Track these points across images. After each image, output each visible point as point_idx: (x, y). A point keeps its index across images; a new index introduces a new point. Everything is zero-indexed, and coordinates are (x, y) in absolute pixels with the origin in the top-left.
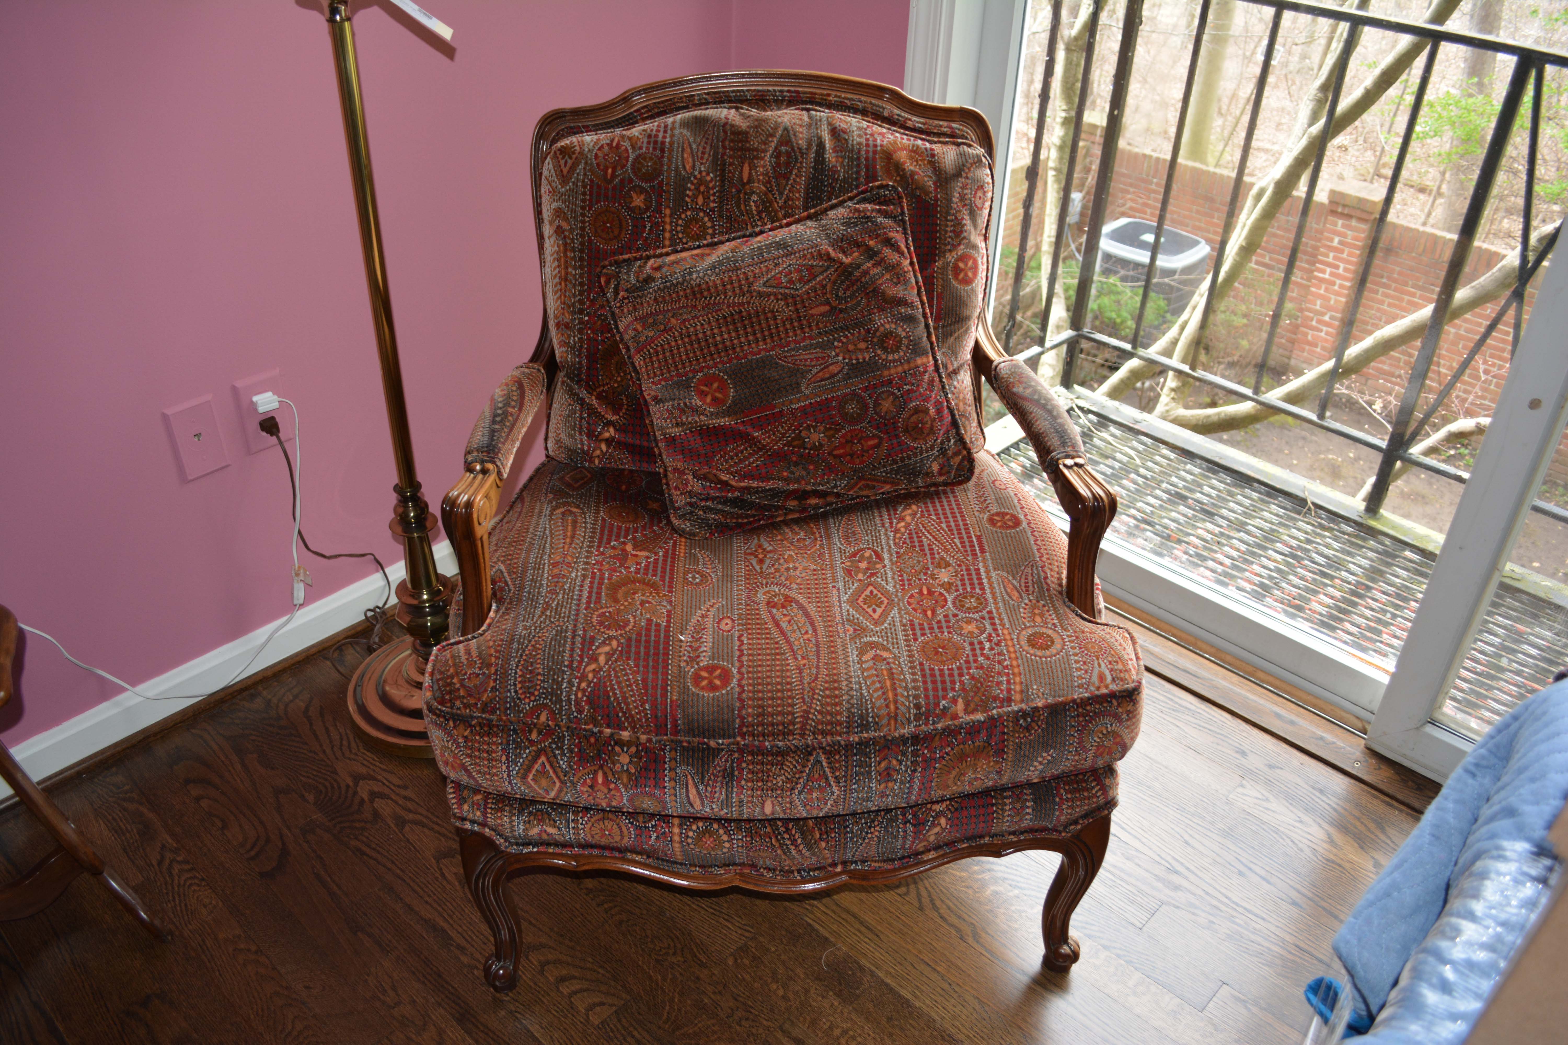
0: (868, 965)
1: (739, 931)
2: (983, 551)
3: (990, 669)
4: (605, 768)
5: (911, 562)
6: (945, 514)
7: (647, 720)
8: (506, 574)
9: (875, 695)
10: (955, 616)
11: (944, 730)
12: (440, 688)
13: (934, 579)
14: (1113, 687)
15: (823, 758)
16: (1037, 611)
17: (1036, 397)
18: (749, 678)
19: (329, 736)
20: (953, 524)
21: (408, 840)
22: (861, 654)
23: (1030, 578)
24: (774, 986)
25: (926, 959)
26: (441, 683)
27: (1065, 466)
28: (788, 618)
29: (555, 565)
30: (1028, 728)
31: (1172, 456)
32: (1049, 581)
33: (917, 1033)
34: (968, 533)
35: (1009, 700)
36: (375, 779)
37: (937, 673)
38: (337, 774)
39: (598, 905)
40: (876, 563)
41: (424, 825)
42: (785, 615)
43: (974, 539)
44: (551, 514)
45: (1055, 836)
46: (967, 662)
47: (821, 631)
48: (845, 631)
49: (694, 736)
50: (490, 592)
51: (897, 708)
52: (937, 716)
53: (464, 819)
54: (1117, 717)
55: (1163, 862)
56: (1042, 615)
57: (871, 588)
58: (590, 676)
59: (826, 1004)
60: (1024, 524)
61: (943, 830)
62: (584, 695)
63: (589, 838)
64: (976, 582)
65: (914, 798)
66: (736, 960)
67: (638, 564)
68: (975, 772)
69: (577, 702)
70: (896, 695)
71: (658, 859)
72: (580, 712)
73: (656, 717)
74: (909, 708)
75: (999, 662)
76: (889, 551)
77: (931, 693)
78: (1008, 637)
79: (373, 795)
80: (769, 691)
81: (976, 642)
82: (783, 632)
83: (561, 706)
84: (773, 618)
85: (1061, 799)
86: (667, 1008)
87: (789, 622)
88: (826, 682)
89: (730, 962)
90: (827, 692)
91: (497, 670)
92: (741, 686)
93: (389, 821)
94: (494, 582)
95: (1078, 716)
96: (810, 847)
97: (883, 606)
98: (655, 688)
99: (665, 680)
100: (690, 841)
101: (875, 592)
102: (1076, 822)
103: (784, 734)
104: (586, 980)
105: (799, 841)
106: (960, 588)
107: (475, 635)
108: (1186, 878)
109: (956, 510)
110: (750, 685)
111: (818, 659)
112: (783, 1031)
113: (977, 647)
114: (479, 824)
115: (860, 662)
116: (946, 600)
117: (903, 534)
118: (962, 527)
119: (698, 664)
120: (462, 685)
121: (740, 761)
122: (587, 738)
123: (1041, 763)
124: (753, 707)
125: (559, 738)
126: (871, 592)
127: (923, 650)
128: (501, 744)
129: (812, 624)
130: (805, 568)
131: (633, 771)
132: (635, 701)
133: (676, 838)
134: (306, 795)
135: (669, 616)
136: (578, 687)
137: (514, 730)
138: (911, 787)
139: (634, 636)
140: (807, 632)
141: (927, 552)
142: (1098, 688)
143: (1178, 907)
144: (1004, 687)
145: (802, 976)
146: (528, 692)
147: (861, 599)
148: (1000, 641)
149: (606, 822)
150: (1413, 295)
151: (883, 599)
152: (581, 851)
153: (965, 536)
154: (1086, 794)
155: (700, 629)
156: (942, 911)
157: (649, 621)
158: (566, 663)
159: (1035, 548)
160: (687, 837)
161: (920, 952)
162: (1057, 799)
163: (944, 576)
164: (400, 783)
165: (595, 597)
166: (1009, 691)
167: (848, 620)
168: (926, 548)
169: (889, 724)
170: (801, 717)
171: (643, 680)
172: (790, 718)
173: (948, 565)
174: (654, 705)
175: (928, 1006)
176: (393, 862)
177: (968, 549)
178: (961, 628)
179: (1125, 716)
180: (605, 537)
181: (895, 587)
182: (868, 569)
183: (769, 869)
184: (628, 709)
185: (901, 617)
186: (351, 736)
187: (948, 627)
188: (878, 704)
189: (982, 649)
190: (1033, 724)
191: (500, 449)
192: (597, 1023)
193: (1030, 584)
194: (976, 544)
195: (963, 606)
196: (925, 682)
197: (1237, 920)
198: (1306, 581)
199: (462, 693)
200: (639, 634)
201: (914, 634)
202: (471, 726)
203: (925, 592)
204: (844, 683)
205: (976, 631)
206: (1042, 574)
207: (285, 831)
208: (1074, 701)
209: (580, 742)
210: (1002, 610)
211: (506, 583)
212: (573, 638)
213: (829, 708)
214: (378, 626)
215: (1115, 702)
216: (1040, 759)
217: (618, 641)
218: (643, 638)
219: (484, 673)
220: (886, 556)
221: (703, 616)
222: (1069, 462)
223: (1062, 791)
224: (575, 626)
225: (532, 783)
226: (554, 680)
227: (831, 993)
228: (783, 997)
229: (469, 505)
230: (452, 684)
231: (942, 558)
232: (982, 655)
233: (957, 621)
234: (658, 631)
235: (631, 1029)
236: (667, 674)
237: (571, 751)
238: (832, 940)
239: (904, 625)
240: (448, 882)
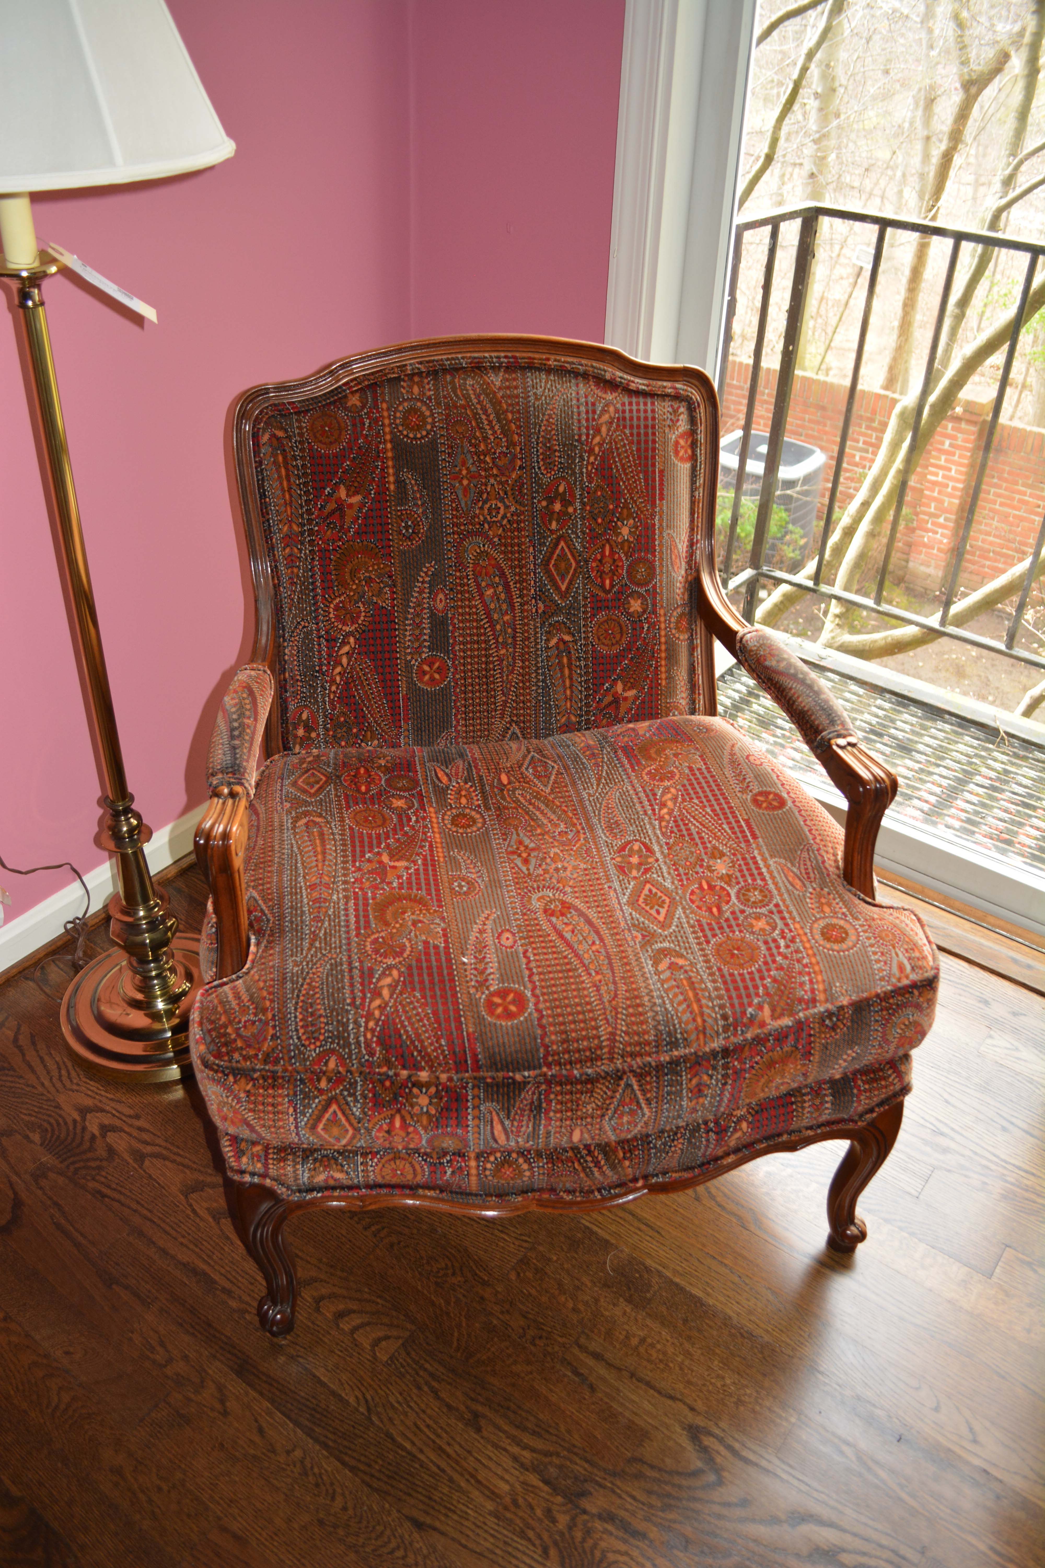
0: (654, 1265)
1: (517, 1243)
2: (755, 837)
3: (790, 968)
4: (403, 1112)
5: (683, 854)
6: (706, 797)
7: (445, 1057)
8: (260, 902)
9: (680, 1009)
10: (742, 912)
11: (753, 1039)
12: (213, 1041)
13: (712, 871)
14: (913, 977)
15: (634, 1081)
16: (823, 900)
17: (792, 671)
18: (545, 1001)
19: (45, 1066)
20: (717, 808)
21: (150, 1176)
22: (656, 963)
23: (809, 863)
24: (562, 1299)
25: (711, 1253)
26: (214, 1034)
27: (838, 746)
28: (570, 927)
29: (313, 887)
30: (834, 1028)
31: (861, 691)
32: (827, 865)
33: (715, 1333)
34: (735, 817)
35: (814, 1001)
36: (102, 1110)
37: (738, 978)
38: (61, 1109)
39: (365, 1229)
40: (647, 857)
41: (165, 1158)
42: (566, 924)
43: (743, 823)
44: (294, 828)
45: (851, 1126)
46: (766, 963)
47: (609, 941)
48: (634, 938)
49: (497, 1070)
50: (247, 922)
51: (704, 1021)
52: (744, 1025)
53: (242, 1172)
54: (918, 1007)
55: (928, 1125)
56: (829, 905)
57: (648, 886)
58: (377, 1013)
59: (618, 1312)
60: (789, 803)
61: (744, 1134)
62: (373, 1036)
63: (380, 1180)
64: (755, 872)
65: (722, 1109)
66: (518, 1274)
67: (399, 877)
68: (783, 1077)
69: (368, 1045)
70: (701, 1007)
71: (451, 1192)
72: (372, 1054)
73: (454, 1053)
74: (716, 1020)
75: (798, 961)
76: (658, 842)
77: (736, 1002)
78: (801, 932)
79: (105, 1129)
80: (569, 1014)
81: (770, 940)
82: (569, 945)
83: (350, 1051)
84: (555, 928)
85: (859, 1090)
86: (456, 1334)
87: (573, 932)
88: (627, 999)
89: (513, 1276)
90: (631, 1010)
91: (274, 1016)
92: (538, 1011)
93: (126, 1156)
94: (250, 912)
95: (882, 1010)
96: (613, 1167)
97: (666, 906)
98: (448, 1020)
99: (457, 1011)
100: (488, 1173)
101: (654, 890)
102: (871, 1111)
103: (591, 1060)
104: (366, 1313)
105: (603, 1163)
106: (741, 880)
107: (240, 974)
108: (952, 1139)
109: (717, 792)
110: (548, 1008)
111: (613, 973)
112: (580, 1346)
113: (772, 945)
114: (260, 1176)
115: (657, 973)
116: (729, 895)
117: (668, 822)
118: (728, 811)
119: (488, 988)
120: (239, 1035)
121: (548, 1092)
122: (382, 1083)
123: (845, 1061)
124: (555, 1033)
125: (350, 1084)
126: (650, 891)
127: (718, 952)
128: (288, 1095)
129: (597, 932)
130: (575, 868)
131: (433, 1112)
132: (429, 1038)
133: (474, 1172)
134: (31, 1135)
135: (445, 935)
136: (366, 1027)
137: (301, 1080)
138: (721, 1100)
139: (414, 963)
140: (594, 943)
141: (698, 841)
142: (899, 980)
143: (949, 1171)
144: (807, 987)
145: (589, 1284)
146: (313, 1037)
147: (641, 900)
148: (794, 937)
149: (398, 1162)
150: (1024, 494)
151: (664, 898)
152: (368, 1192)
153: (733, 820)
154: (883, 1083)
155: (481, 947)
156: (718, 1199)
157: (426, 943)
158: (348, 1001)
159: (806, 829)
160: (485, 1169)
161: (704, 1245)
162: (855, 1091)
163: (721, 867)
164: (131, 1112)
165: (363, 923)
166: (813, 991)
167: (634, 925)
168: (696, 836)
169: (698, 1039)
170: (608, 1039)
171: (435, 1013)
172: (596, 1042)
173: (722, 855)
174: (450, 1039)
175: (721, 1303)
176: (138, 1203)
177: (740, 835)
178: (751, 926)
179: (925, 1005)
180: (358, 849)
181: (673, 883)
182: (640, 864)
183: (568, 1192)
184: (422, 1046)
185: (687, 917)
186: (69, 1064)
187: (738, 925)
188: (684, 1019)
189: (778, 947)
190: (839, 1023)
191: (245, 769)
192: (385, 1359)
193: (810, 870)
194: (745, 828)
195: (748, 900)
196: (728, 990)
197: (1009, 1179)
198: (1011, 813)
199: (239, 1044)
200: (419, 960)
201: (705, 936)
202: (253, 1079)
203: (706, 887)
204: (646, 999)
205: (768, 928)
206: (819, 858)
207: (14, 1178)
208: (877, 996)
209: (374, 1087)
210: (788, 902)
211: (262, 911)
212: (350, 971)
213: (635, 1028)
214: (81, 939)
215: (916, 992)
216: (845, 1057)
217: (399, 970)
218: (424, 965)
219: (260, 1020)
220: (656, 848)
221: (481, 932)
222: (842, 742)
223: (860, 1083)
224: (350, 957)
225: (322, 1133)
226: (338, 1021)
227: (621, 1300)
228: (574, 1309)
229: (226, 836)
230: (225, 1035)
231: (715, 848)
232: (780, 954)
233: (746, 918)
234: (437, 954)
235: (422, 1362)
236: (458, 1003)
237: (365, 1097)
238: (613, 1241)
239: (693, 927)
240: (201, 1219)
